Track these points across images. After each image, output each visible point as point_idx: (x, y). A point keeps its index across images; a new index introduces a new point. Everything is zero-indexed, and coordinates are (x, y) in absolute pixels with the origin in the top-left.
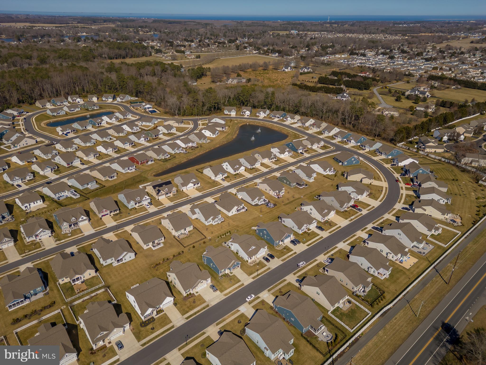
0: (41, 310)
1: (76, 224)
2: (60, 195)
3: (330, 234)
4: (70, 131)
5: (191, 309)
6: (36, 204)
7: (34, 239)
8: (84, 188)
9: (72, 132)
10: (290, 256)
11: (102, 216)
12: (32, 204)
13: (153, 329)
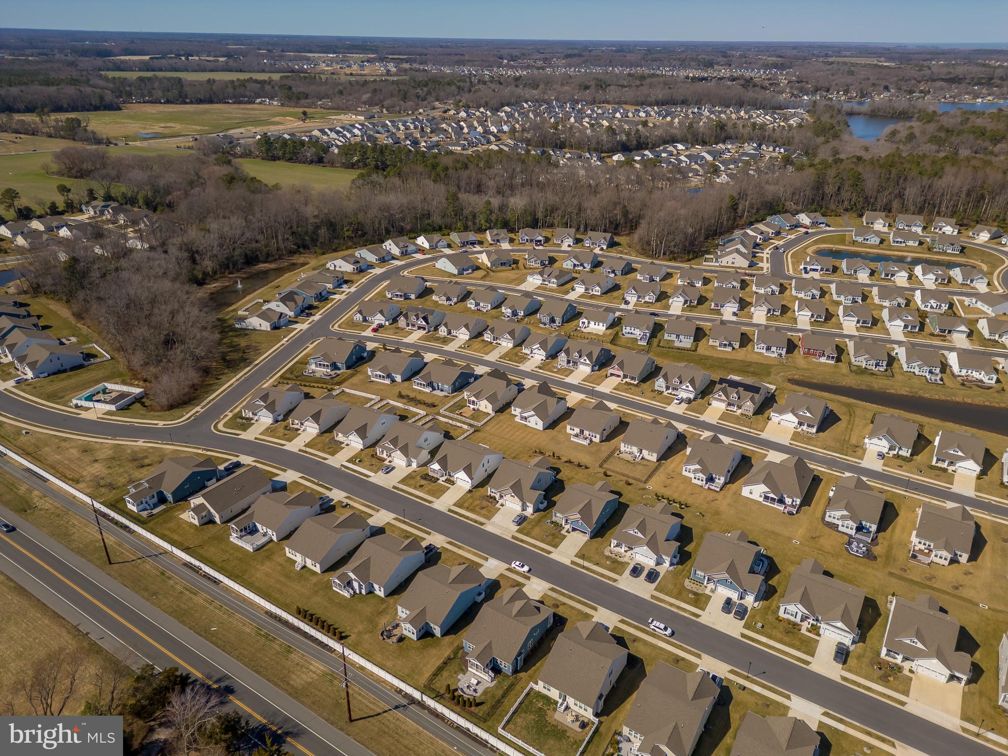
0: (421, 403)
1: (575, 363)
2: (632, 331)
3: (839, 680)
4: (819, 268)
5: (467, 509)
6: (596, 326)
7: (529, 352)
8: (669, 338)
9: (822, 269)
10: (679, 608)
11: (612, 375)
12: (592, 323)
13: (421, 486)
